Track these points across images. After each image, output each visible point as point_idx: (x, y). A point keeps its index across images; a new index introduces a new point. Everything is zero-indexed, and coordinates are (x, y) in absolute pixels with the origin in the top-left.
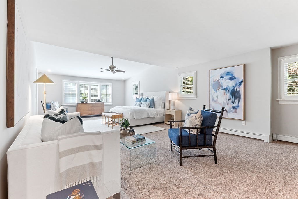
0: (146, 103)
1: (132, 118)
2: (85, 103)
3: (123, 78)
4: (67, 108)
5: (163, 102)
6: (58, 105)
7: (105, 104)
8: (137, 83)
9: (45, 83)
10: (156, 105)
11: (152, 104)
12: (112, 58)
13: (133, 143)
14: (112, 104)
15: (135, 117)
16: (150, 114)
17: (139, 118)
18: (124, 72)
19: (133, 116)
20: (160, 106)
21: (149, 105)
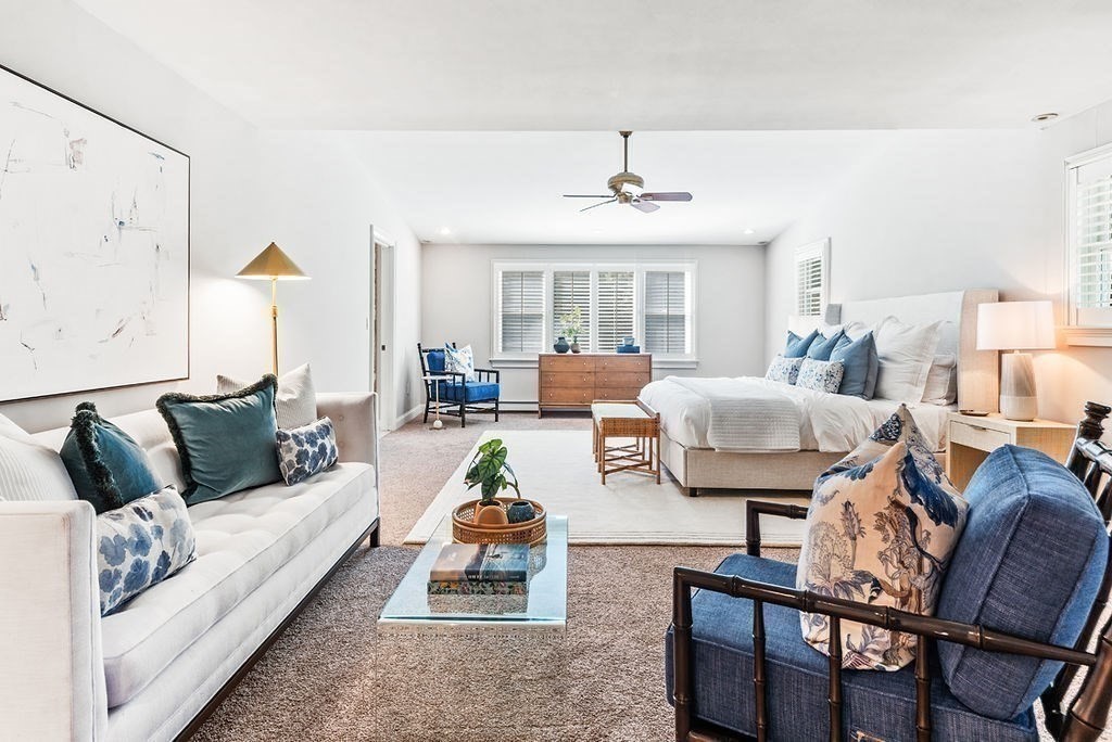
0: (822, 367)
1: (697, 445)
2: (570, 352)
3: (749, 232)
4: (497, 373)
5: (946, 361)
6: (468, 361)
7: (656, 362)
8: (818, 252)
9: (274, 277)
10: (889, 383)
11: (857, 375)
12: (626, 135)
13: (439, 592)
14: (697, 363)
15: (712, 444)
16: (817, 433)
17: (739, 445)
18: (687, 197)
19: (702, 435)
20: (914, 383)
21: (838, 379)
